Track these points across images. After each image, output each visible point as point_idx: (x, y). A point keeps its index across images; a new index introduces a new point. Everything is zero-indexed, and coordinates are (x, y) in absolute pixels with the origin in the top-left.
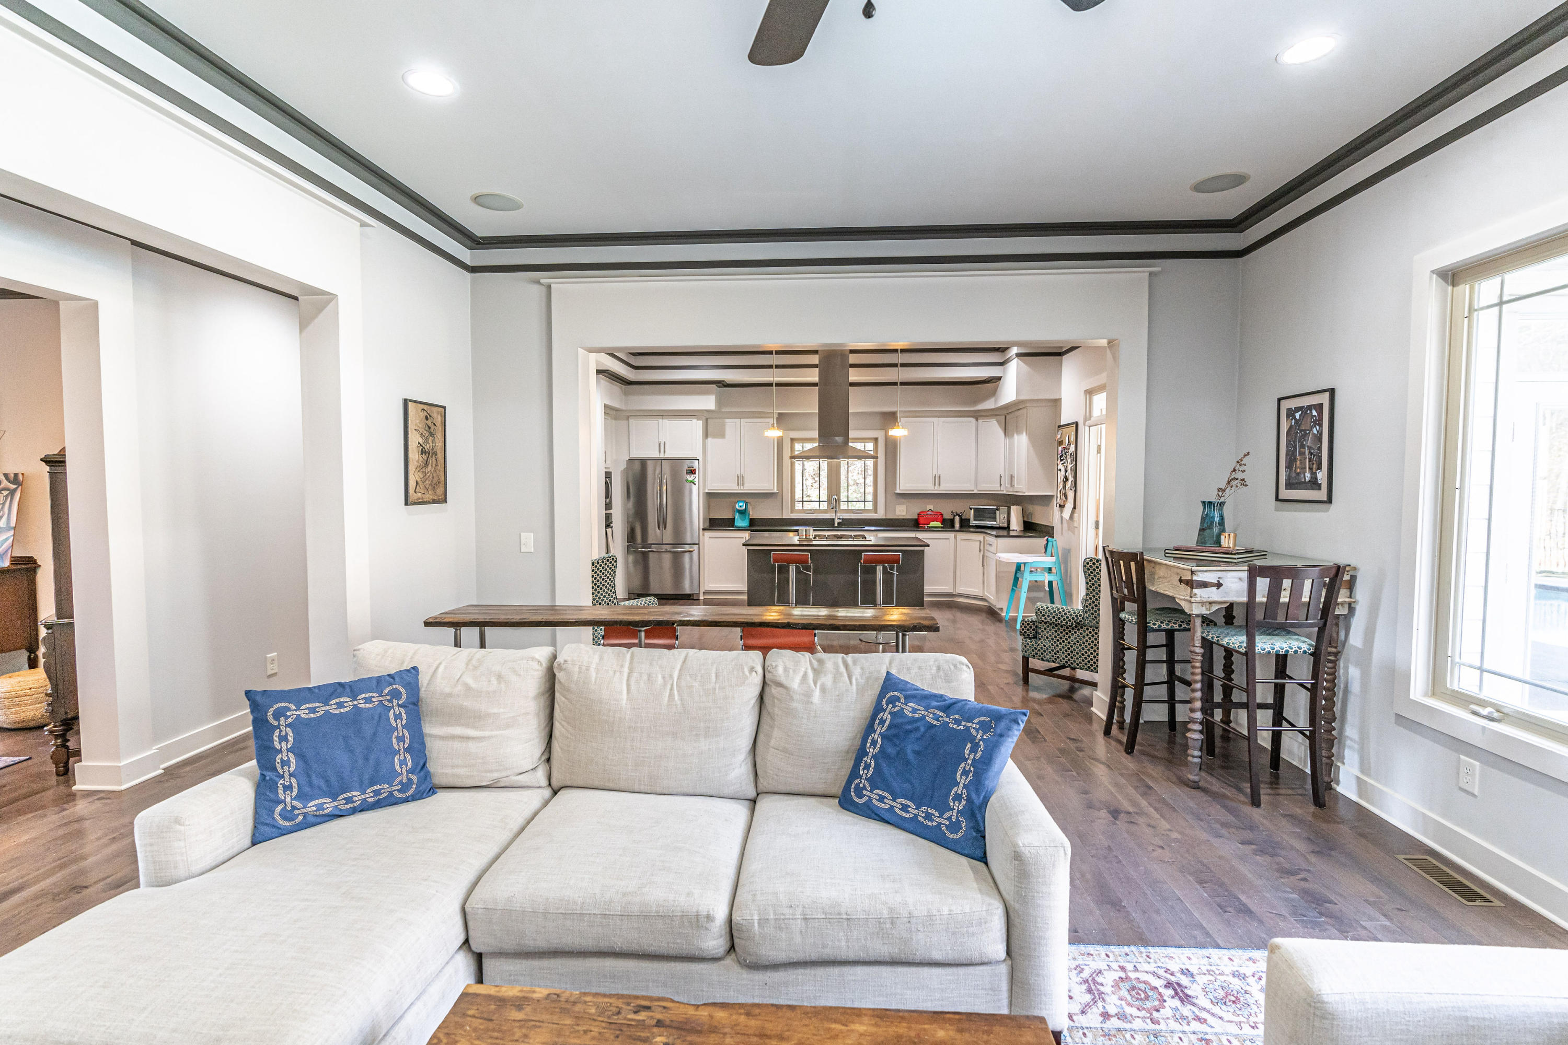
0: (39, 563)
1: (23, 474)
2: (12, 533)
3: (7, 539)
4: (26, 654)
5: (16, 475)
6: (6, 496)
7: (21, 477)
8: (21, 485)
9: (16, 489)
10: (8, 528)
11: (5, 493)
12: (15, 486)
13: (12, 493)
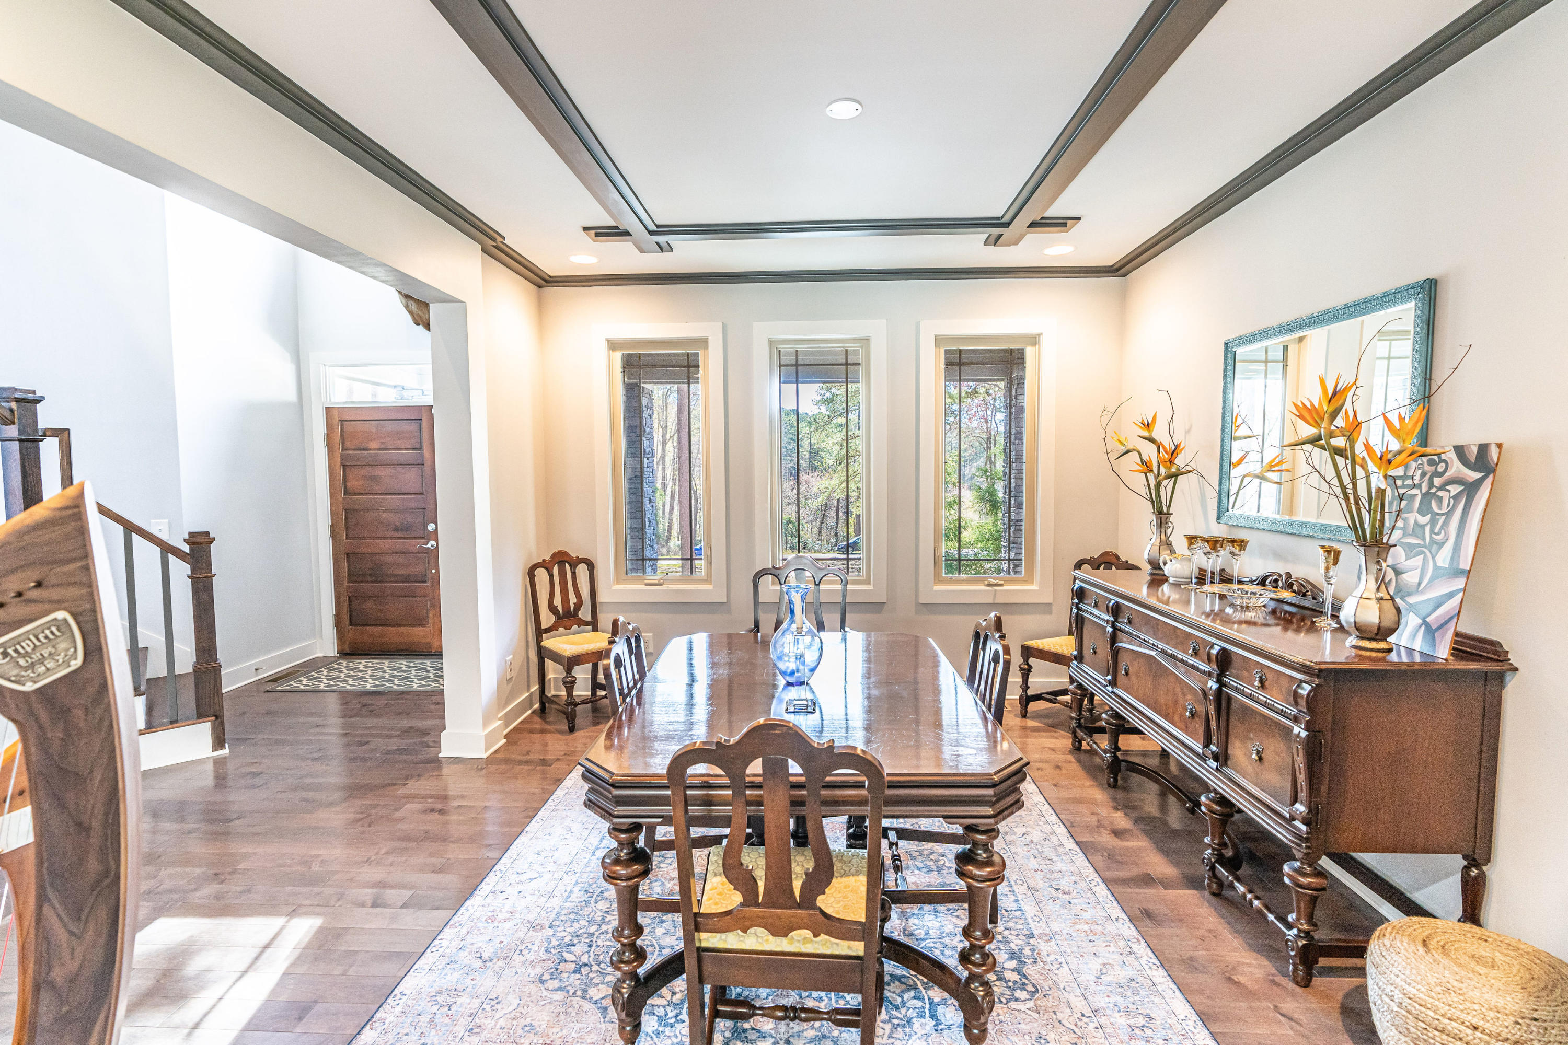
0: (1514, 660)
1: (1500, 446)
2: (1460, 583)
3: (1451, 595)
4: (1458, 861)
5: (1483, 449)
6: (1456, 497)
7: (1494, 453)
8: (1494, 471)
9: (1480, 482)
10: (1458, 573)
11: (1455, 489)
12: (1477, 475)
13: (1471, 488)
